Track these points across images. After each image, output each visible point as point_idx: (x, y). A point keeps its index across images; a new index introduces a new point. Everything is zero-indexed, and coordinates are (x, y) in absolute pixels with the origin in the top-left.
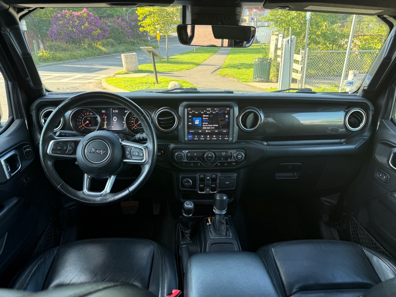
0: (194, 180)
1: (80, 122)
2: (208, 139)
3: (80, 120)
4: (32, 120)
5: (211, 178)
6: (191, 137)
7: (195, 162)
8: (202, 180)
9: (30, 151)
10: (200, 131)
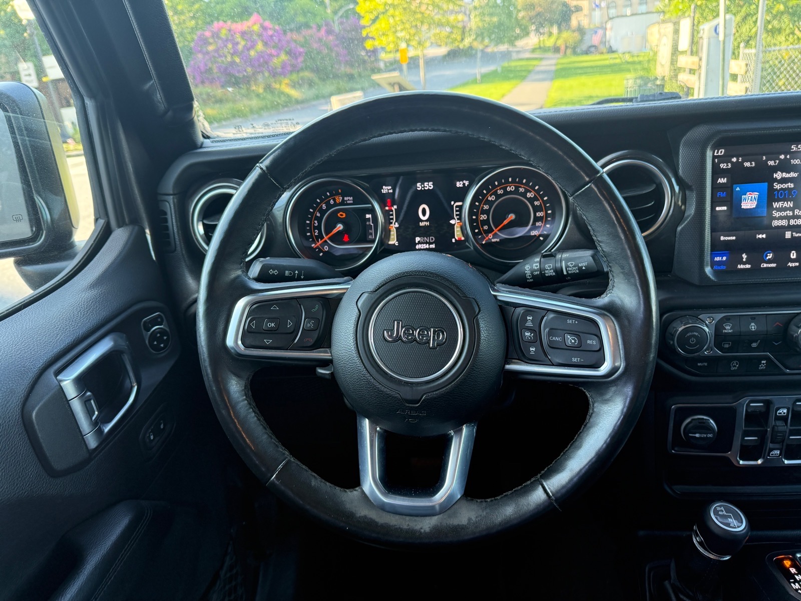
0: (726, 418)
1: (315, 228)
2: (790, 264)
3: (316, 222)
4: (167, 228)
5: (793, 410)
6: (724, 258)
7: (750, 359)
8: (757, 419)
9: (162, 332)
10: (760, 236)
